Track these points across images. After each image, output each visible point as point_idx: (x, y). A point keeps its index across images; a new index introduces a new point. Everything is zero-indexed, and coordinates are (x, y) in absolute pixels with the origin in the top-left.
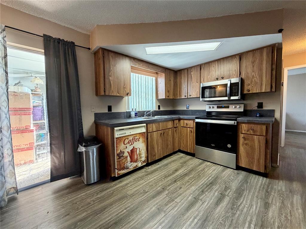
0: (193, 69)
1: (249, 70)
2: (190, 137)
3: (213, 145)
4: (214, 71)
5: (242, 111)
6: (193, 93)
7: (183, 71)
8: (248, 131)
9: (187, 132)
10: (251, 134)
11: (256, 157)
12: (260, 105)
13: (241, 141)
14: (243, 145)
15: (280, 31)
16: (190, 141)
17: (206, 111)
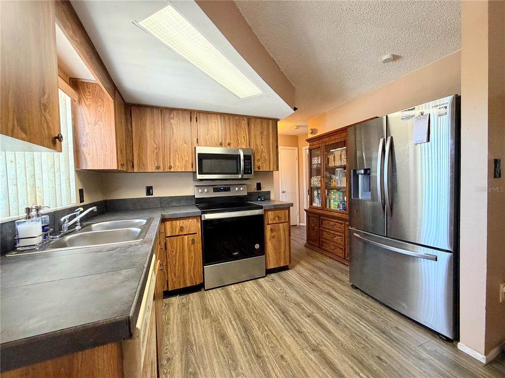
0: (174, 114)
1: (258, 142)
2: (189, 254)
3: (236, 253)
4: (215, 130)
5: (246, 194)
6: (178, 164)
7: (148, 110)
8: (274, 219)
9: (183, 246)
10: (277, 223)
11: (282, 250)
12: (259, 186)
13: (268, 234)
14: (270, 239)
15: (295, 109)
16: (190, 263)
17: (196, 197)
